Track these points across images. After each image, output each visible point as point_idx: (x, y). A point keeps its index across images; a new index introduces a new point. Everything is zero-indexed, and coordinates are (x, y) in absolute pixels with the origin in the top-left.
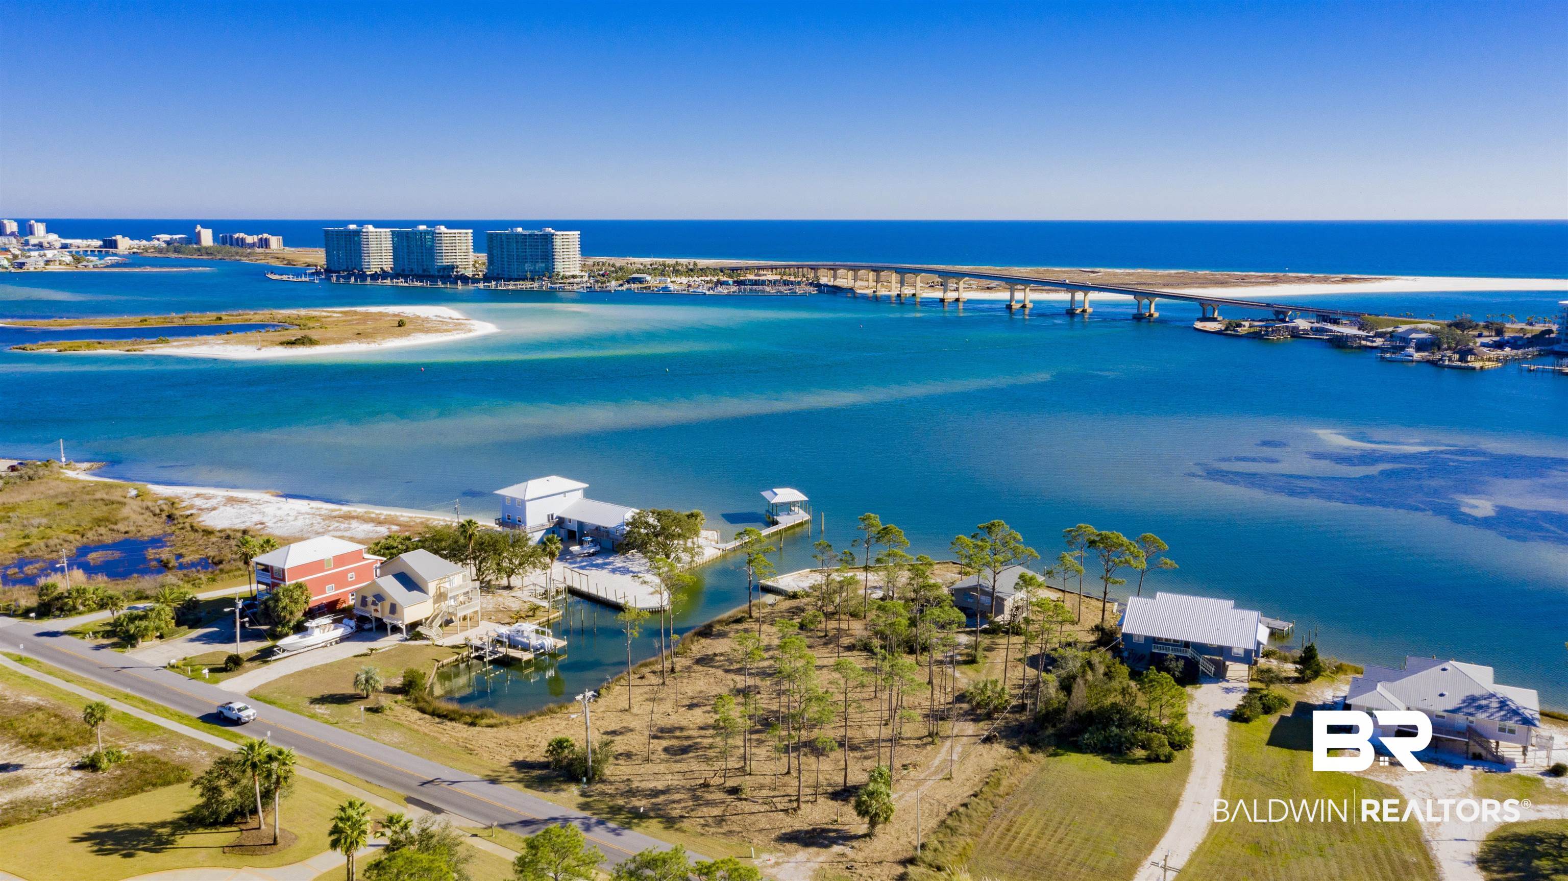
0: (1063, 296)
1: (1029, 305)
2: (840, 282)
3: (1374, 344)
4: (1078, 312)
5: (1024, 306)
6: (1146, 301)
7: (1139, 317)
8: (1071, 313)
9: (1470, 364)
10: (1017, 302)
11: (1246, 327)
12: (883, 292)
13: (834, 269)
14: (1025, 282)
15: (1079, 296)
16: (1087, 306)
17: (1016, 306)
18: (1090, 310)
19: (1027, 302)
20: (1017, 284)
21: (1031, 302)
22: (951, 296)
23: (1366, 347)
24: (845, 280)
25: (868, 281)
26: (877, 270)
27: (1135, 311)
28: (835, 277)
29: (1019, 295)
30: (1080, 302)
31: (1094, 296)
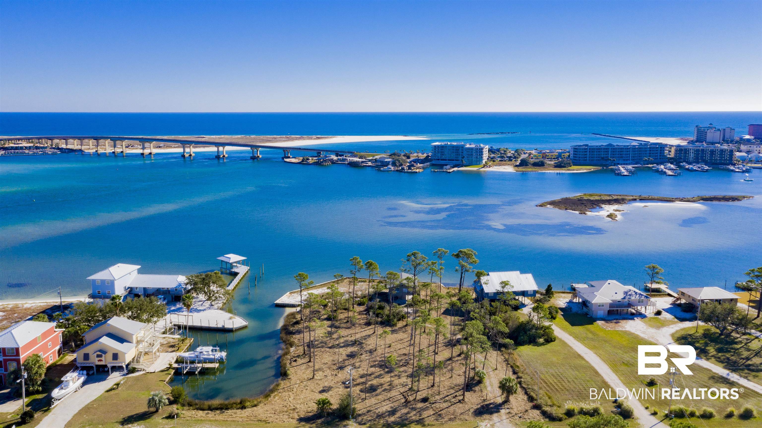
0: (213, 149)
1: (193, 155)
2: (69, 147)
3: (367, 165)
4: (221, 157)
5: (190, 155)
6: (255, 150)
7: (254, 158)
8: (218, 157)
9: (414, 171)
10: (187, 153)
11: (311, 161)
12: (101, 151)
13: (66, 139)
14: (190, 143)
15: (221, 149)
16: (225, 154)
17: (187, 155)
18: (226, 156)
19: (192, 153)
20: (186, 144)
21: (193, 153)
22: (147, 151)
23: (364, 166)
24: (74, 145)
25: (89, 145)
26: (96, 139)
27: (251, 155)
28: (67, 144)
29: (187, 150)
30: (221, 151)
31: (228, 148)
